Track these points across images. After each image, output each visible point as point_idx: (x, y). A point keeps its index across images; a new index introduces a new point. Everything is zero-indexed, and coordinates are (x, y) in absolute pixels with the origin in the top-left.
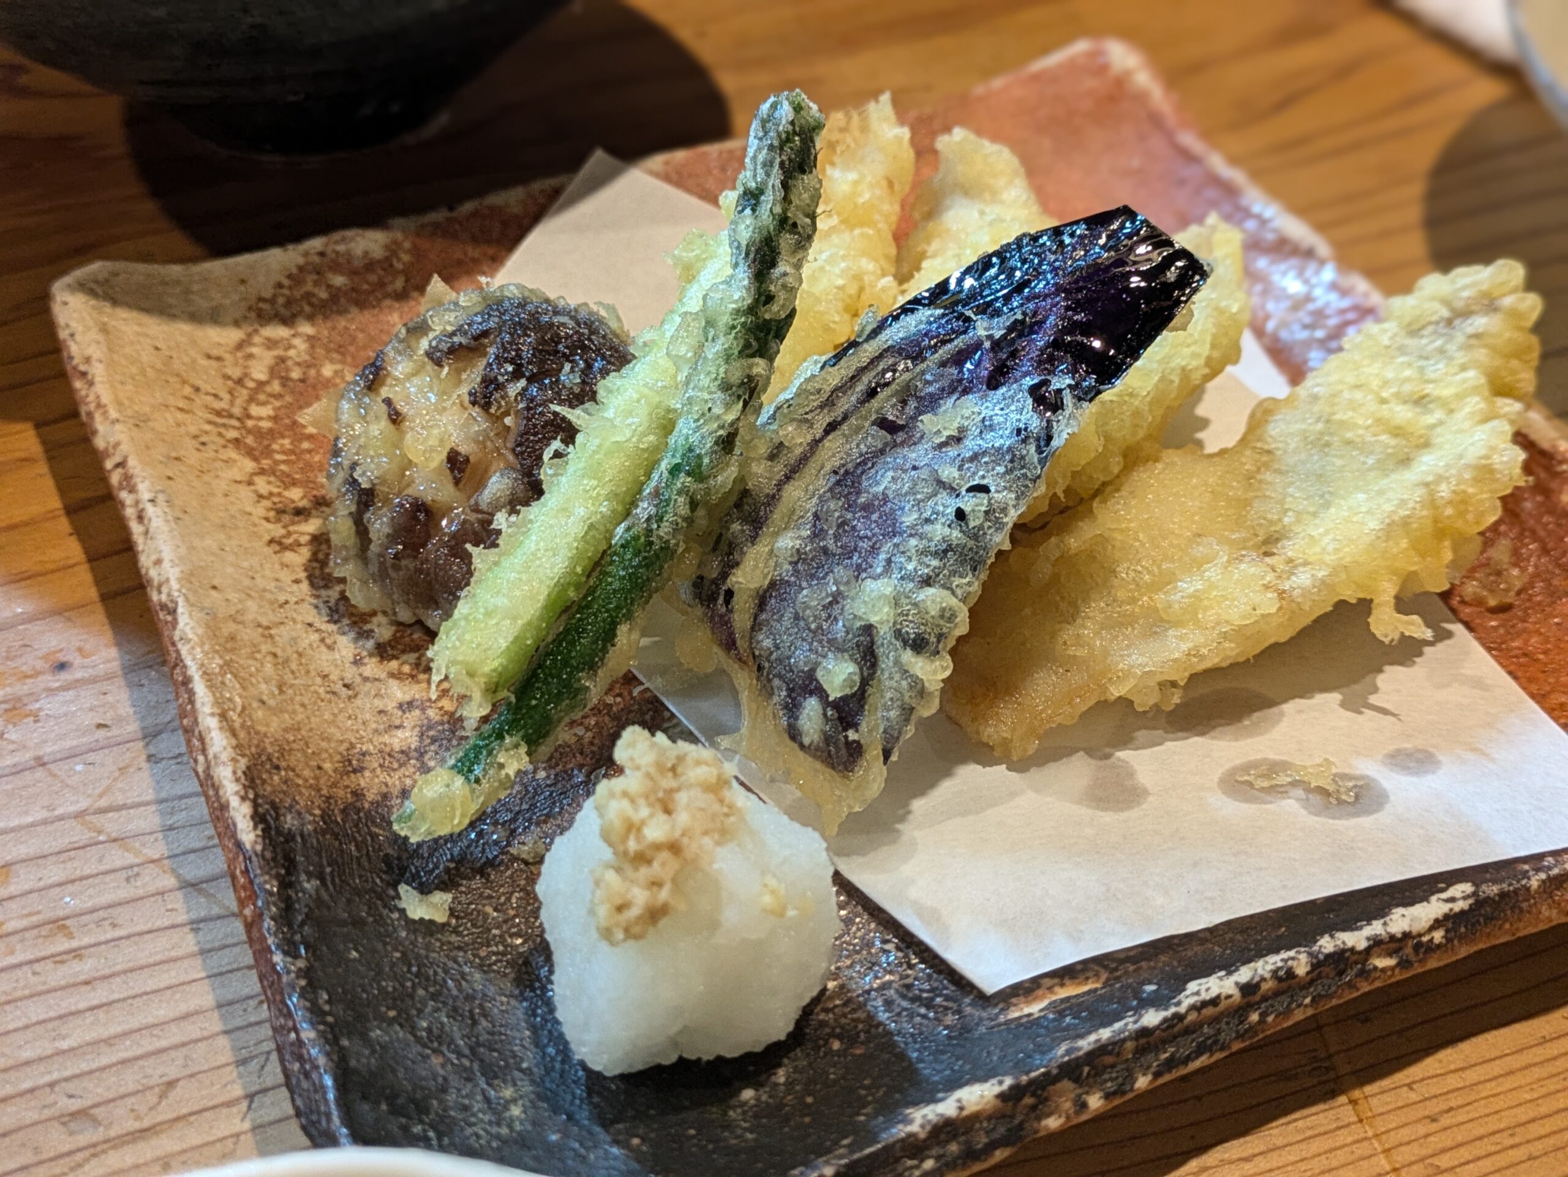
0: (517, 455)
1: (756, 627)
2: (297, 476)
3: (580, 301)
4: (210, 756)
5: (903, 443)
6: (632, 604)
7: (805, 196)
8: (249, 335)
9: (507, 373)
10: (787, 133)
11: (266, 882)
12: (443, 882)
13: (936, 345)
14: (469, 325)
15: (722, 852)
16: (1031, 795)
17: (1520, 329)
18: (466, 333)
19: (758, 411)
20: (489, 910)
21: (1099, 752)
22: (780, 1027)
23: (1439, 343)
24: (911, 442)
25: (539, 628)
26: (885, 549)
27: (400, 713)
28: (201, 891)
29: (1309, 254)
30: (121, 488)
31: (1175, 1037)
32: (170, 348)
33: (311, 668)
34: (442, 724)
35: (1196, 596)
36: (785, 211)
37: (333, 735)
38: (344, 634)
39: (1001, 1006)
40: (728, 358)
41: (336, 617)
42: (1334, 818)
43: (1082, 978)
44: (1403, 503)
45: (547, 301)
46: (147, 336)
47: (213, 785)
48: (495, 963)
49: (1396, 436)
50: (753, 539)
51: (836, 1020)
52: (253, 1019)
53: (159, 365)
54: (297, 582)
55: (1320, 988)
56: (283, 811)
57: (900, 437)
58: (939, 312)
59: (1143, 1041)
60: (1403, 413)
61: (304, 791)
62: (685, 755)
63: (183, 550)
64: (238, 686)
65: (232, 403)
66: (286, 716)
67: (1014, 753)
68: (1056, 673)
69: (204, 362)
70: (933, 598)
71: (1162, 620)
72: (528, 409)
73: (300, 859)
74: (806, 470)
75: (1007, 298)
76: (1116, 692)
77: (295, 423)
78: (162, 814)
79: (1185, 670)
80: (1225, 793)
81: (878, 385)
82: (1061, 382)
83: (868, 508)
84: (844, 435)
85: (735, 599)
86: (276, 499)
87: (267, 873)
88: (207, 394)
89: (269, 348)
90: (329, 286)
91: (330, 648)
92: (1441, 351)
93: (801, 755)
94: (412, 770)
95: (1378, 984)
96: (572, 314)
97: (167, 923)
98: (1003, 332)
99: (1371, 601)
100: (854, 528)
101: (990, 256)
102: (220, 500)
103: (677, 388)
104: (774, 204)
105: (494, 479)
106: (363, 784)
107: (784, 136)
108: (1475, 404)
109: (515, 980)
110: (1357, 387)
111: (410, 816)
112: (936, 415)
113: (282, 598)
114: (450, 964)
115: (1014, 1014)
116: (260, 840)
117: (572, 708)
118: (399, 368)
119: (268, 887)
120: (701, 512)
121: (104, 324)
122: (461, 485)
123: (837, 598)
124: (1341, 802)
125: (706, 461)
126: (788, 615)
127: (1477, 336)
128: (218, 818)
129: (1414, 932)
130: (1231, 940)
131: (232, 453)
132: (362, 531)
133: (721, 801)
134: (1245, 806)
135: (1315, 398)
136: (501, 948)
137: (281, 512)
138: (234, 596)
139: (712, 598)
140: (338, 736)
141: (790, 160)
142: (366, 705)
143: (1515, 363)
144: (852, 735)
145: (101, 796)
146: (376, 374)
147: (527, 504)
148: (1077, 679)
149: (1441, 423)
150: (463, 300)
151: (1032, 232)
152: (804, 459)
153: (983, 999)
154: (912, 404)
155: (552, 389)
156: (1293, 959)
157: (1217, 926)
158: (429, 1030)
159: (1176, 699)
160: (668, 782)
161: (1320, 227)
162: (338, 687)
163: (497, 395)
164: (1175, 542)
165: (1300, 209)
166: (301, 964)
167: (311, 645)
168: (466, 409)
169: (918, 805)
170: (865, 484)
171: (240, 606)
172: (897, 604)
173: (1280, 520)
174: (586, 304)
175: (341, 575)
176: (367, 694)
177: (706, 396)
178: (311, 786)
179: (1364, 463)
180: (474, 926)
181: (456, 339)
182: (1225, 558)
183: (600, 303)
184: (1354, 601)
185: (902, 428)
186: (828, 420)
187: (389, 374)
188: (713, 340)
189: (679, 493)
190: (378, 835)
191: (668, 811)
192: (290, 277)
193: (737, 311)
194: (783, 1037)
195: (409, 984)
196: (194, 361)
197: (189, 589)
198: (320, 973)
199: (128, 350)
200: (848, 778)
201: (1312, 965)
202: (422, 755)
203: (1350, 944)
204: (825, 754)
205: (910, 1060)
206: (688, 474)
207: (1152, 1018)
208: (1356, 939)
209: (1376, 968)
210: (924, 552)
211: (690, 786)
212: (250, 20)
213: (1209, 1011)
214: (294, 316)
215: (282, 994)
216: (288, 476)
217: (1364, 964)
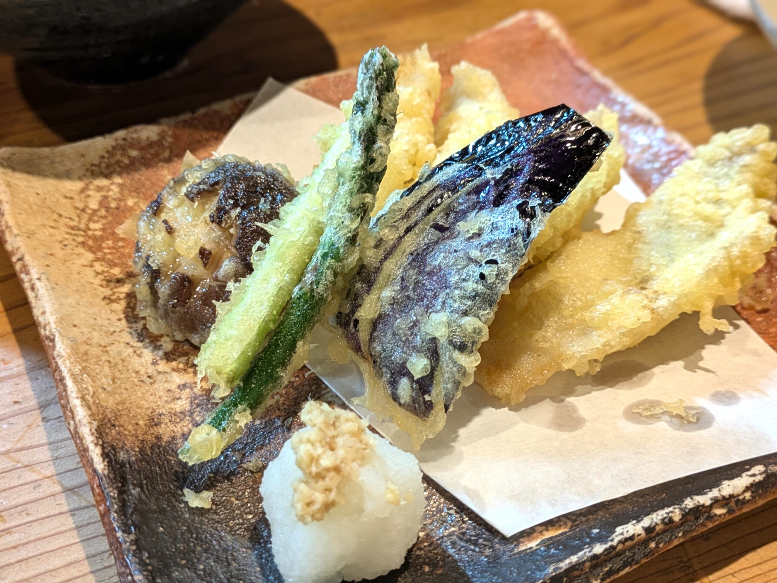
0: (237, 249)
1: (372, 339)
2: (117, 261)
3: (266, 163)
4: (77, 421)
5: (448, 238)
6: (304, 330)
7: (390, 104)
8: (87, 185)
9: (230, 204)
10: (380, 70)
11: (111, 492)
12: (207, 485)
13: (464, 184)
14: (208, 178)
15: (363, 470)
16: (522, 424)
17: (768, 161)
18: (206, 183)
19: (368, 222)
20: (233, 499)
21: (557, 399)
22: (397, 563)
23: (725, 170)
24: (453, 237)
25: (254, 346)
26: (441, 296)
27: (179, 391)
28: (74, 493)
29: (648, 123)
30: (22, 272)
31: (611, 558)
32: (45, 194)
33: (130, 367)
34: (202, 396)
35: (606, 313)
36: (380, 113)
37: (143, 405)
38: (146, 348)
39: (515, 543)
40: (351, 194)
41: (141, 339)
42: (687, 431)
43: (557, 526)
44: (714, 258)
45: (249, 163)
46: (32, 187)
47: (79, 437)
48: (238, 530)
49: (705, 221)
50: (368, 291)
51: (425, 554)
52: (106, 564)
53: (39, 203)
54: (119, 320)
55: (686, 527)
56: (118, 450)
57: (447, 234)
58: (465, 165)
59: (594, 562)
60: (709, 209)
61: (129, 438)
62: (340, 416)
63: (57, 306)
64: (90, 380)
65: (80, 222)
66: (118, 396)
67: (512, 401)
68: (533, 357)
69: (63, 200)
70: (470, 323)
71: (588, 326)
72: (242, 224)
73: (129, 477)
74: (396, 253)
75: (502, 157)
76: (566, 366)
77: (114, 232)
78: (51, 450)
79: (603, 353)
80: (627, 419)
81: (433, 206)
82: (534, 202)
83: (431, 274)
84: (416, 234)
85: (360, 324)
86: (106, 274)
87: (111, 486)
88: (66, 218)
89: (98, 191)
90: (129, 157)
91: (139, 356)
92: (727, 175)
93: (399, 408)
94: (187, 422)
95: (717, 523)
96: (263, 170)
97: (57, 512)
98: (501, 175)
99: (699, 312)
100: (423, 285)
101: (491, 134)
102: (75, 276)
103: (323, 210)
104: (374, 109)
105: (225, 263)
106: (161, 432)
107: (378, 72)
108: (748, 203)
109: (249, 538)
110: (682, 195)
111: (188, 450)
112: (466, 221)
113: (112, 330)
114: (214, 531)
115: (522, 548)
116: (106, 468)
117: (274, 387)
118: (170, 202)
119: (112, 494)
120: (340, 278)
121: (8, 182)
122: (208, 266)
123: (415, 324)
124: (689, 422)
125: (342, 250)
126: (389, 333)
127: (745, 166)
128: (83, 456)
129: (735, 494)
130: (637, 502)
131: (81, 250)
132: (154, 292)
133: (361, 441)
134: (638, 426)
135: (661, 202)
136: (241, 521)
137: (109, 281)
138: (85, 330)
139: (347, 324)
140: (146, 405)
141: (382, 85)
142: (160, 387)
143: (766, 180)
144: (427, 398)
145: (18, 441)
146: (158, 207)
147: (244, 276)
148: (544, 359)
149: (729, 214)
150: (204, 166)
151: (513, 119)
152: (394, 248)
153: (504, 539)
154: (452, 216)
155: (255, 212)
156: (672, 512)
157: (628, 495)
158: (204, 570)
159: (598, 369)
160: (331, 432)
161: (652, 106)
162: (145, 378)
163: (225, 217)
164: (593, 283)
165: (641, 97)
166: (132, 537)
167: (129, 355)
168: (208, 224)
169: (462, 432)
170: (428, 260)
171: (89, 335)
172: (449, 326)
173: (648, 270)
174: (270, 164)
175: (143, 315)
176: (161, 381)
177: (341, 215)
178: (133, 435)
179: (690, 237)
180: (226, 509)
181: (201, 187)
182: (621, 292)
183: (278, 164)
184: (690, 312)
185: (447, 229)
186: (406, 225)
187: (165, 206)
188: (343, 184)
189: (328, 268)
190: (171, 460)
191: (332, 449)
192: (108, 152)
193: (356, 169)
194: (398, 567)
195: (192, 544)
196: (58, 200)
197: (61, 328)
198: (143, 542)
199: (22, 196)
200: (425, 421)
201: (683, 515)
202: (192, 414)
203: (702, 503)
204: (413, 408)
205: (467, 576)
206: (332, 258)
207: (599, 549)
208: (704, 500)
209: (716, 515)
210: (463, 297)
211: (344, 434)
212: (80, 15)
213: (629, 543)
214: (111, 173)
215: (123, 554)
216: (112, 261)
217: (709, 513)
